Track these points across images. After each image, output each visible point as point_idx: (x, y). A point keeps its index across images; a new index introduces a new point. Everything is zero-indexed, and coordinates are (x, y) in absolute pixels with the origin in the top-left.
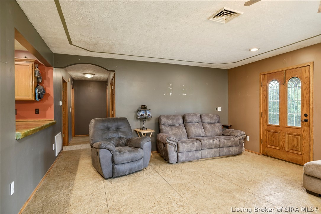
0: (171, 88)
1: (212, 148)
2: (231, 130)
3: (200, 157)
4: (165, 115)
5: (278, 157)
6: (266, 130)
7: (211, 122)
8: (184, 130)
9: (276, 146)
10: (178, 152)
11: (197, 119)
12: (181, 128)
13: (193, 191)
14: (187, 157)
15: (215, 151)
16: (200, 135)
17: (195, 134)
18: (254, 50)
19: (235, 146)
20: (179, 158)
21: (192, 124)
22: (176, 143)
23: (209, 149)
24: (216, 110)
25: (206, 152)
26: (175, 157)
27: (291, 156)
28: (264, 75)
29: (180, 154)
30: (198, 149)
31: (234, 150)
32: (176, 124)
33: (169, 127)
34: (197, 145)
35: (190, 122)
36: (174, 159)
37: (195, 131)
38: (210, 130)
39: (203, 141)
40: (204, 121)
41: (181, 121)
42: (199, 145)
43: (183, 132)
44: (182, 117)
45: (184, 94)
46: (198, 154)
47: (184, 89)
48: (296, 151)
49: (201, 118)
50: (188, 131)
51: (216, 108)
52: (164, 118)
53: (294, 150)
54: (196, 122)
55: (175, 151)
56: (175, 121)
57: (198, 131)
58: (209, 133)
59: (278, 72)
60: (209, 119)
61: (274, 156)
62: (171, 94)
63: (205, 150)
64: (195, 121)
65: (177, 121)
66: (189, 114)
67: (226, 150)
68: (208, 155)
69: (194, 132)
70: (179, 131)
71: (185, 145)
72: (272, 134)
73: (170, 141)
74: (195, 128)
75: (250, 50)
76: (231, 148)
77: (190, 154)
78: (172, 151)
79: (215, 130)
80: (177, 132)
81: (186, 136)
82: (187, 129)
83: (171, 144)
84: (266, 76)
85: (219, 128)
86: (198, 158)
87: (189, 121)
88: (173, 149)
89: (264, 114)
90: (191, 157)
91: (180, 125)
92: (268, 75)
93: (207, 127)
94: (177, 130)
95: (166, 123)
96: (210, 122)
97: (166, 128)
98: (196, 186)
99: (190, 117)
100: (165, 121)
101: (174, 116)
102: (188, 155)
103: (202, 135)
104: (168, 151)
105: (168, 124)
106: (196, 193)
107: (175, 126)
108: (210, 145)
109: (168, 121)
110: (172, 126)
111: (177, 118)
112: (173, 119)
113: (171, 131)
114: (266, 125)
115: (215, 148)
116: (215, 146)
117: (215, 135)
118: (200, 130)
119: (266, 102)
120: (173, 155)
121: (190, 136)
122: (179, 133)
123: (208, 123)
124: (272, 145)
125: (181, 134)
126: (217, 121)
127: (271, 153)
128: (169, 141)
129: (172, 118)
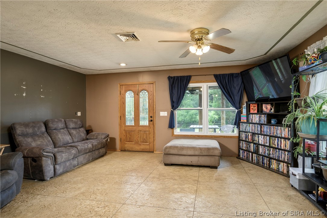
0: (25, 88)
1: (86, 153)
2: (96, 133)
3: (77, 165)
4: (21, 123)
5: (133, 150)
6: (124, 130)
7: (76, 127)
8: (49, 138)
9: (131, 142)
10: (55, 164)
11: (62, 125)
12: (46, 137)
13: (101, 193)
14: (65, 168)
15: (89, 155)
16: (68, 142)
17: (63, 142)
18: (123, 65)
19: (103, 147)
20: (57, 171)
21: (58, 132)
22: (53, 155)
23: (83, 154)
24: (76, 115)
25: (82, 158)
26: (52, 170)
27: (142, 147)
28: (122, 85)
29: (57, 167)
30: (76, 156)
31: (103, 151)
32: (38, 133)
33: (29, 137)
34: (74, 153)
35: (54, 130)
36: (50, 174)
37: (63, 138)
38: (77, 136)
39: (79, 147)
40: (68, 127)
41: (43, 129)
42: (77, 152)
43: (49, 141)
44: (44, 123)
45: (42, 96)
46: (75, 161)
47: (42, 90)
48: (146, 142)
49: (66, 124)
50: (54, 140)
51: (76, 113)
52: (21, 126)
53: (144, 142)
54: (61, 129)
55: (52, 164)
56: (36, 129)
57: (66, 138)
58: (76, 139)
59: (133, 85)
60: (74, 124)
61: (130, 150)
62: (24, 95)
63: (81, 156)
64: (60, 127)
65: (39, 129)
66: (53, 121)
67: (97, 152)
68: (83, 161)
69: (61, 139)
70: (43, 141)
71: (63, 155)
72: (129, 133)
73: (46, 152)
74: (62, 135)
75: (120, 64)
76: (100, 150)
77: (68, 164)
78: (48, 164)
79: (81, 135)
80: (42, 142)
81: (52, 146)
82: (53, 138)
83: (47, 157)
84: (124, 86)
85: (84, 132)
86: (74, 166)
87: (54, 128)
88: (49, 162)
89: (123, 116)
90: (69, 167)
91: (43, 134)
92: (126, 86)
93: (73, 133)
94: (41, 140)
95: (25, 133)
96: (74, 127)
97: (26, 139)
98: (99, 188)
99: (55, 123)
100: (23, 130)
101: (34, 122)
102: (66, 165)
103: (70, 142)
104: (44, 165)
105: (28, 134)
106: (105, 193)
107: (37, 135)
108: (85, 149)
109: (28, 130)
110: (33, 135)
111: (38, 125)
112: (34, 127)
113: (33, 142)
114: (124, 126)
115: (89, 152)
116: (89, 150)
117: (81, 140)
118: (68, 137)
119: (124, 108)
120: (49, 169)
121: (58, 144)
122: (45, 143)
123: (73, 128)
124: (129, 142)
125: (47, 144)
126: (81, 126)
127: (128, 148)
128: (45, 154)
129: (32, 126)
